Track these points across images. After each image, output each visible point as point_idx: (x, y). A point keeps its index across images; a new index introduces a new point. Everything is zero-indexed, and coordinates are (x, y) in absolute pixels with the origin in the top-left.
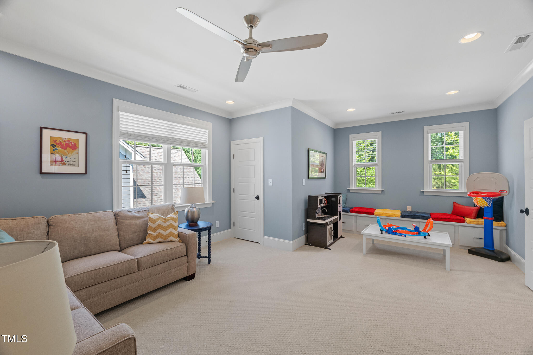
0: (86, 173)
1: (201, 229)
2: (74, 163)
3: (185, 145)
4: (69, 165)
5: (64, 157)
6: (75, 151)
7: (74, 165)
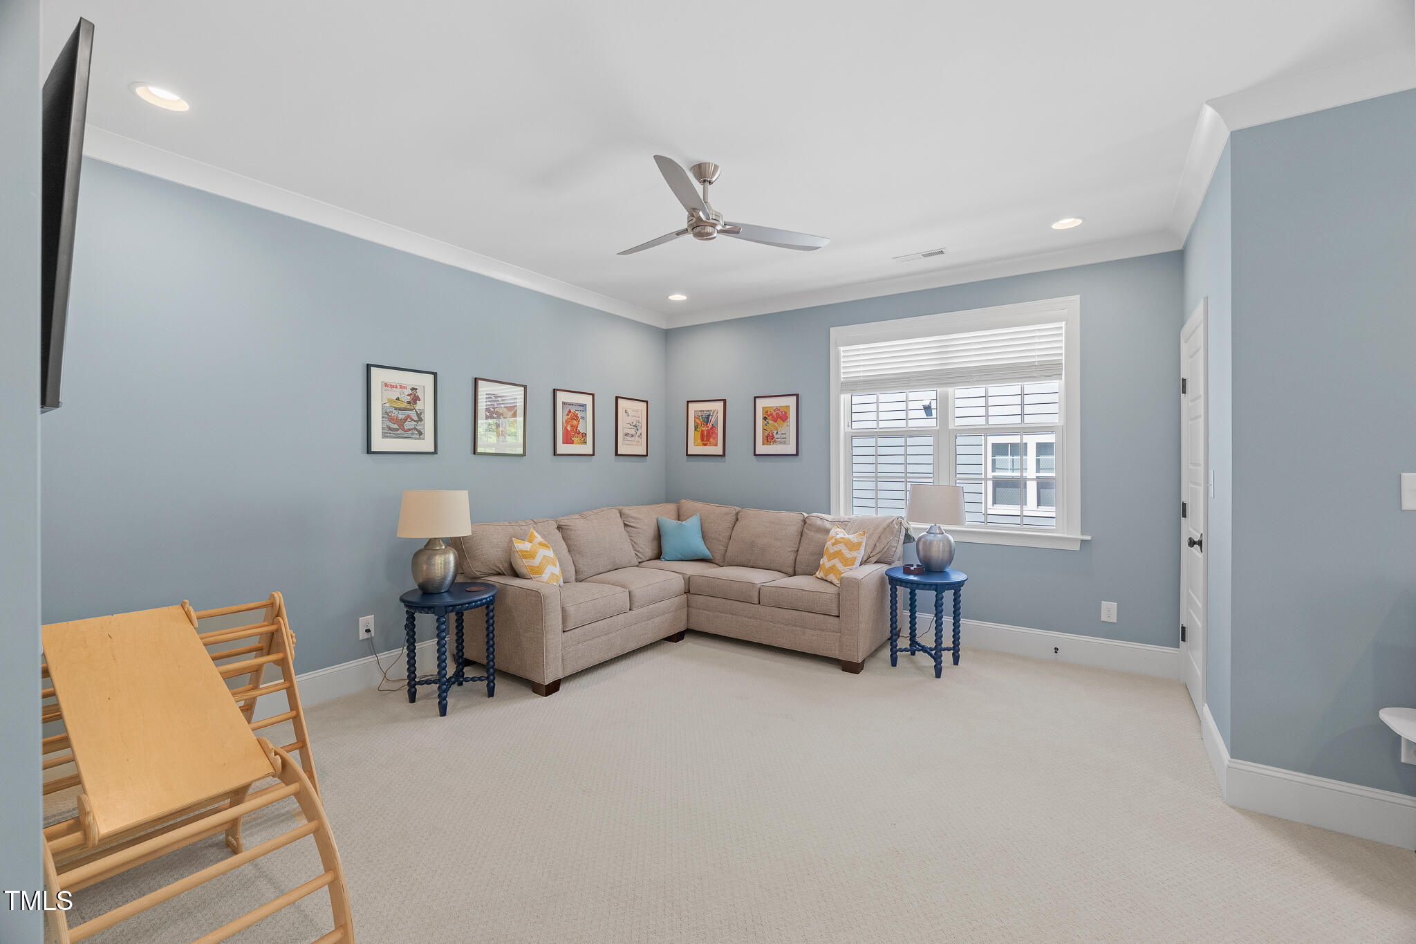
0: (797, 454)
1: (906, 582)
2: (784, 441)
3: (976, 381)
4: (781, 443)
5: (775, 432)
6: (786, 424)
7: (785, 443)
